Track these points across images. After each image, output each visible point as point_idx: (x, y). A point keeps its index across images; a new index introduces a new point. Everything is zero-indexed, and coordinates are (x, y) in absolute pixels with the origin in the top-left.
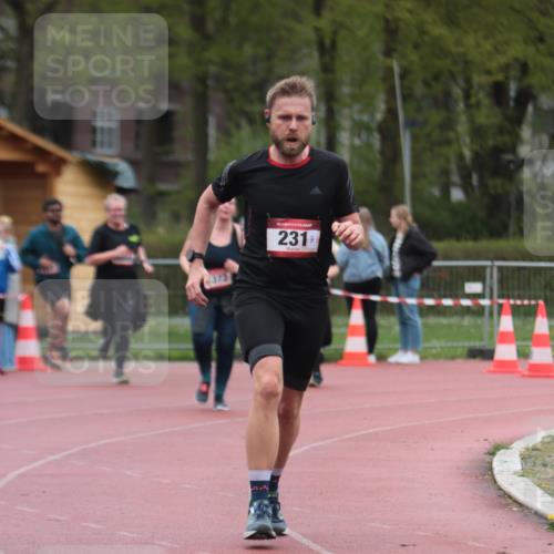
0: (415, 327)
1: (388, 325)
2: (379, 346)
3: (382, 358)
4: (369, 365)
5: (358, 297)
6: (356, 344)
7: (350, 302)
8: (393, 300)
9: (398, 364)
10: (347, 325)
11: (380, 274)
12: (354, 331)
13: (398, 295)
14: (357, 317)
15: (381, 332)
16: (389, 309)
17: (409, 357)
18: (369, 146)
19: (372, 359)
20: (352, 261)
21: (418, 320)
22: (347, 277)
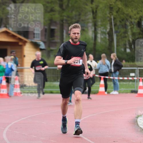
0: (117, 85)
1: (110, 84)
2: (108, 90)
3: (109, 93)
4: (106, 95)
5: (102, 77)
6: (102, 89)
8: (111, 78)
10: (99, 84)
11: (108, 71)
12: (101, 86)
14: (102, 82)
16: (110, 80)
18: (105, 38)
19: (106, 93)
20: (101, 68)
21: (118, 83)
22: (100, 72)
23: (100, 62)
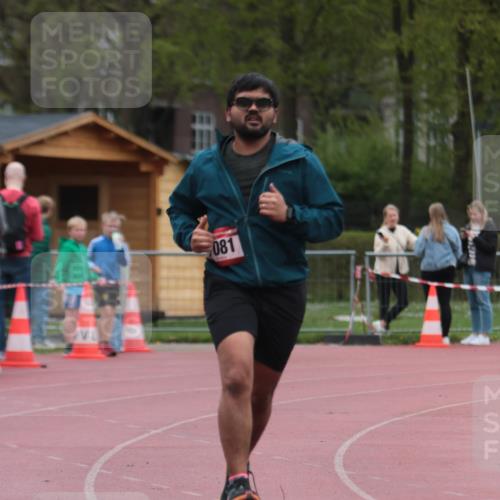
0: (486, 312)
1: (461, 309)
2: (452, 329)
3: (455, 340)
4: (445, 346)
5: (434, 284)
6: (432, 328)
7: (427, 289)
8: (466, 287)
9: (470, 346)
10: (424, 310)
11: (454, 263)
12: (430, 316)
13: (471, 283)
14: (433, 303)
15: (454, 316)
16: (461, 295)
17: (480, 340)
19: (446, 341)
20: (428, 252)
21: (490, 305)
22: (424, 266)
23: (425, 231)
